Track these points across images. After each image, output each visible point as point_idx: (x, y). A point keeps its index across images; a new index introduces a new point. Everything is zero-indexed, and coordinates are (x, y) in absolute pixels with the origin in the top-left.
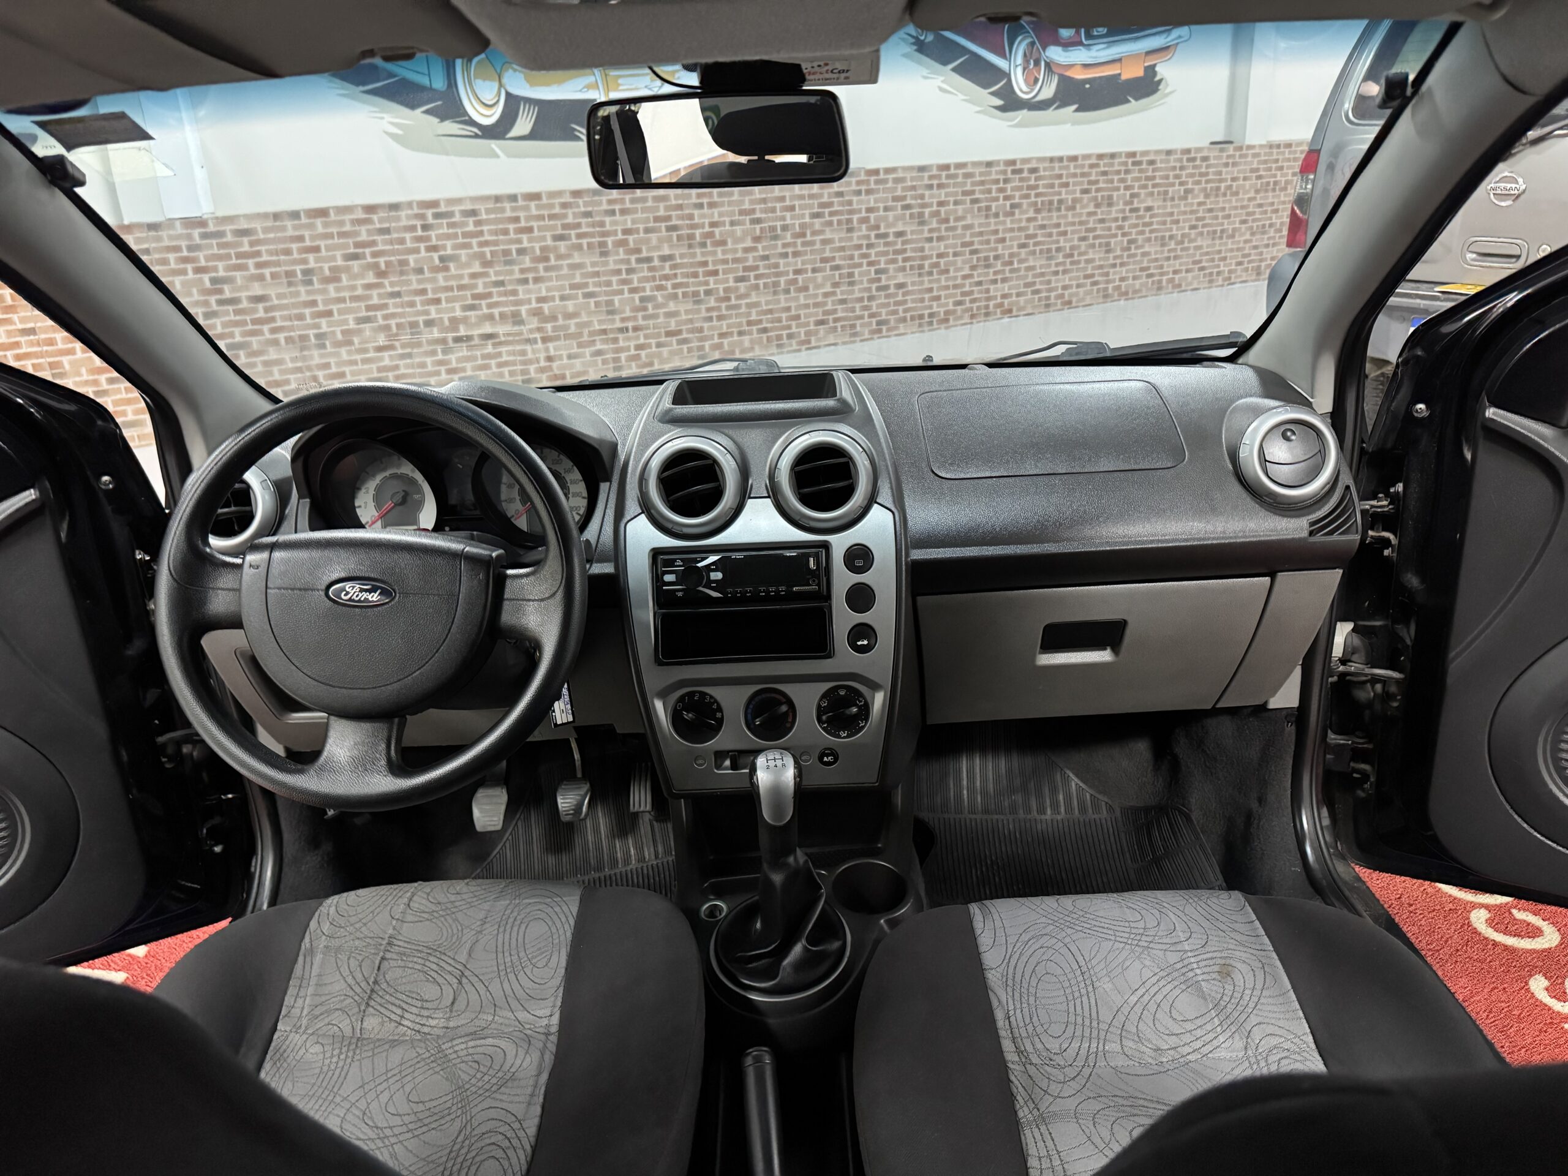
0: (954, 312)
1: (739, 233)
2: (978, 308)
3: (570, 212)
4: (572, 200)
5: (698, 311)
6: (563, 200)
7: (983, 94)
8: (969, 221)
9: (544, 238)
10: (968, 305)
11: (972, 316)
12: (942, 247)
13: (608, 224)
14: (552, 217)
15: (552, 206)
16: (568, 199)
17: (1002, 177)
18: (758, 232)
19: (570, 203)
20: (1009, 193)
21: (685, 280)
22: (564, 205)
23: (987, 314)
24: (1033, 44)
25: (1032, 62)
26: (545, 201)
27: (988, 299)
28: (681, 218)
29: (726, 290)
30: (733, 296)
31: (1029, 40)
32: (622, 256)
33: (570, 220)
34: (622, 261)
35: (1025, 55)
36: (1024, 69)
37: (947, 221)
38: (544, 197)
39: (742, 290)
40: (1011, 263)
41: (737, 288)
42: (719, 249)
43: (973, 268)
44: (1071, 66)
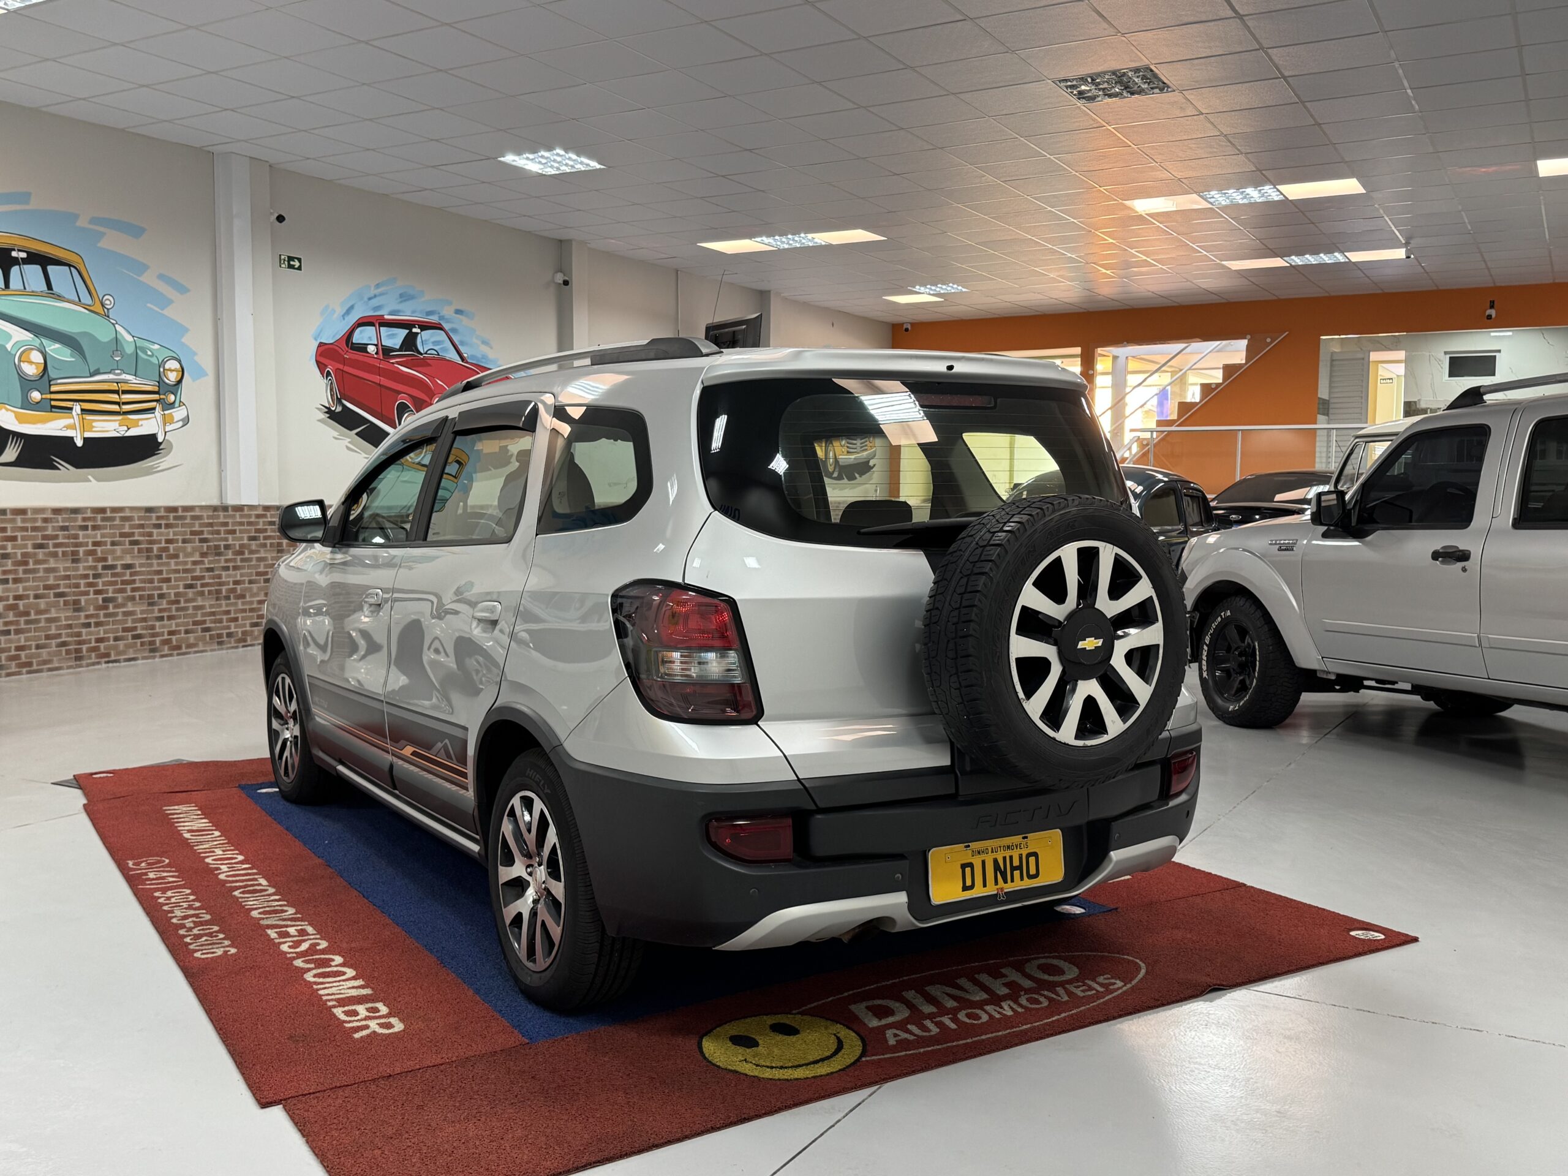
1: (189, 550)
3: (50, 525)
4: (52, 516)
5: (152, 611)
6: (45, 516)
9: (25, 546)
13: (81, 537)
14: (34, 529)
15: (35, 520)
16: (49, 515)
18: (205, 550)
19: (51, 518)
21: (143, 585)
22: (45, 520)
26: (29, 515)
28: (143, 535)
29: (176, 595)
30: (182, 600)
32: (90, 564)
33: (49, 532)
34: (90, 568)
38: (29, 513)
39: (190, 595)
41: (186, 594)
42: (173, 561)
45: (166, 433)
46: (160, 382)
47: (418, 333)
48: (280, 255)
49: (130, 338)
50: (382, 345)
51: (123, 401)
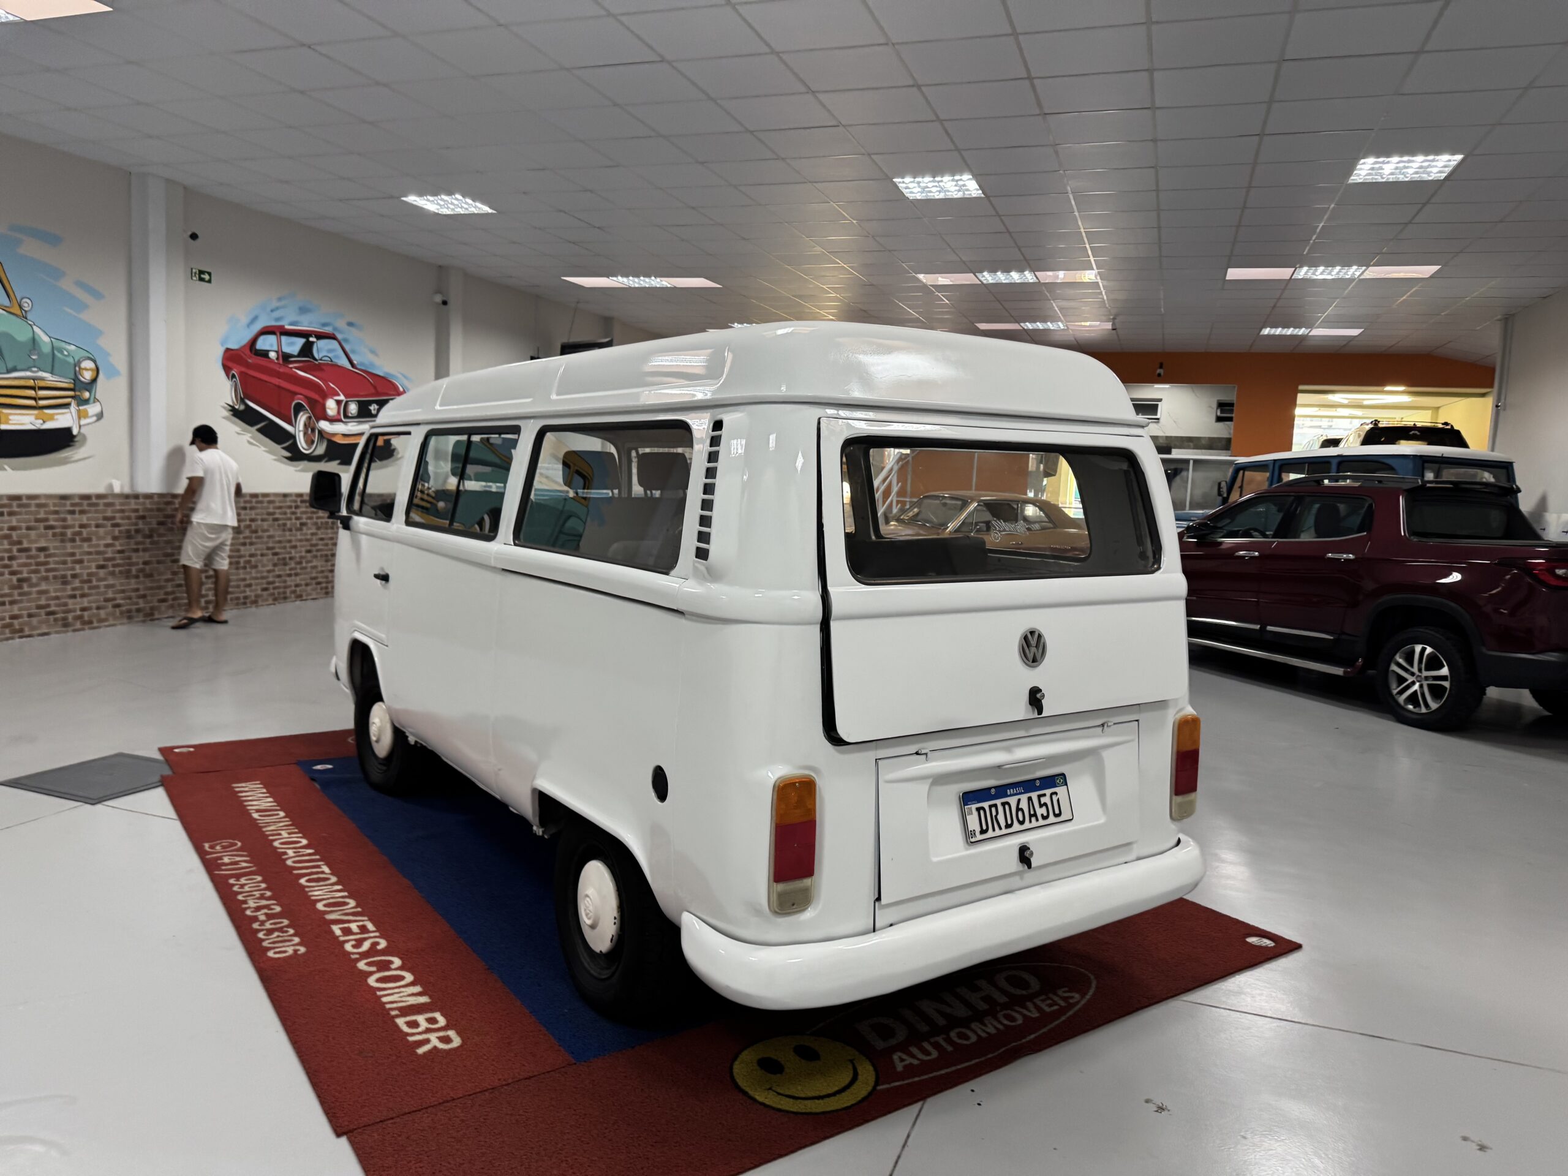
0: (261, 596)
1: (102, 534)
2: (279, 593)
5: (64, 590)
7: (277, 448)
8: (271, 533)
10: (272, 591)
11: (275, 599)
12: (252, 550)
17: (293, 504)
18: (117, 533)
20: (299, 515)
21: (57, 566)
23: (285, 598)
24: (310, 418)
25: (310, 430)
27: (285, 587)
28: (57, 520)
29: (89, 574)
30: (94, 579)
31: (308, 415)
32: (7, 547)
34: (6, 550)
35: (305, 425)
36: (305, 434)
37: (256, 532)
39: (102, 575)
40: (300, 563)
41: (98, 573)
42: (85, 544)
43: (275, 565)
44: (334, 435)
45: (80, 426)
46: (76, 380)
47: (313, 343)
48: (192, 269)
49: (46, 339)
50: (282, 351)
51: (39, 396)
